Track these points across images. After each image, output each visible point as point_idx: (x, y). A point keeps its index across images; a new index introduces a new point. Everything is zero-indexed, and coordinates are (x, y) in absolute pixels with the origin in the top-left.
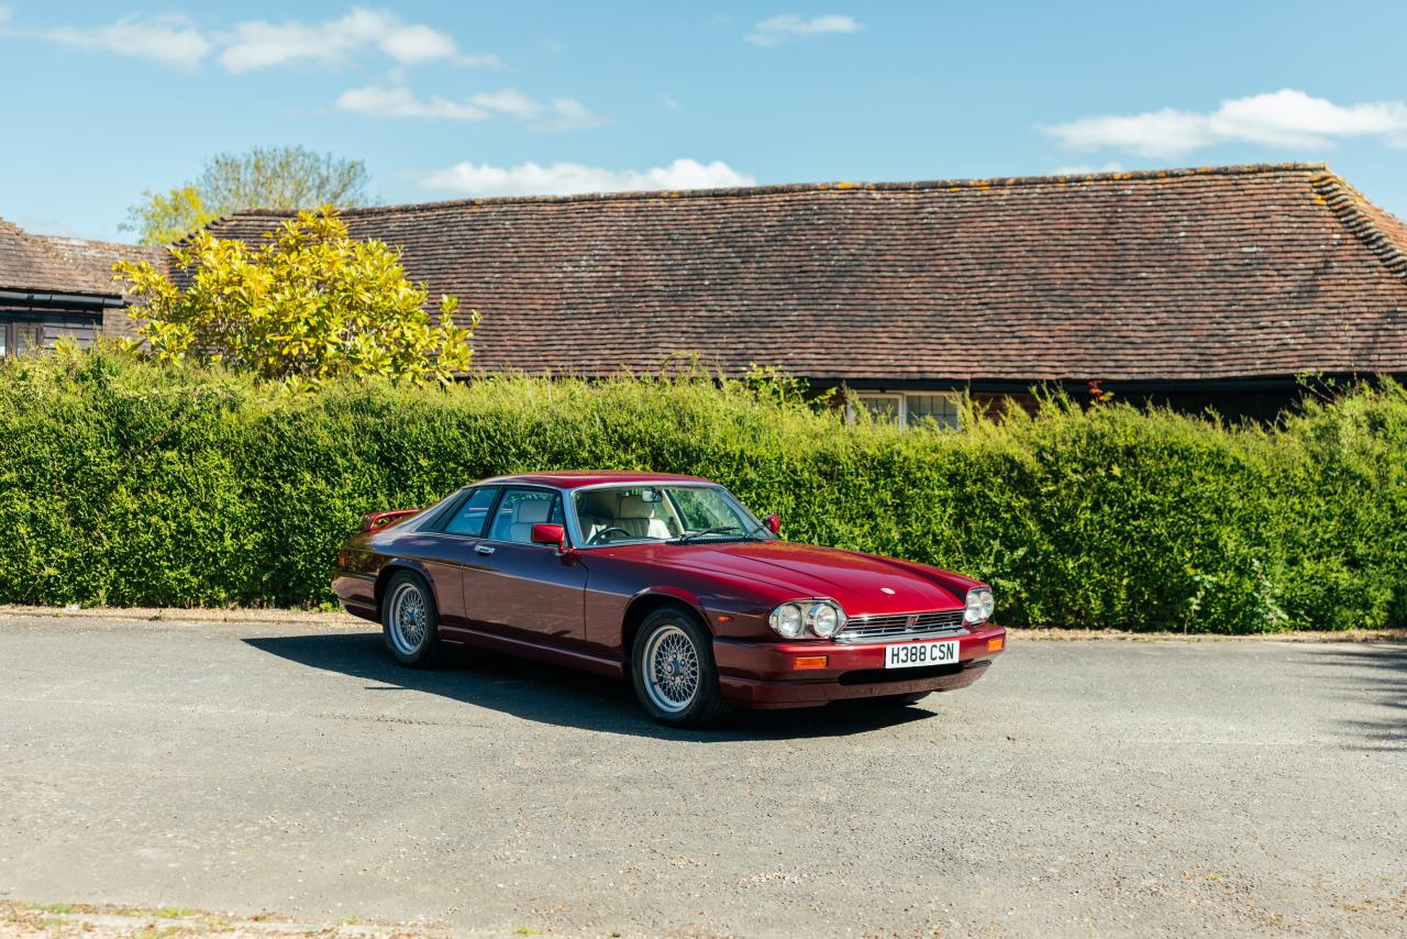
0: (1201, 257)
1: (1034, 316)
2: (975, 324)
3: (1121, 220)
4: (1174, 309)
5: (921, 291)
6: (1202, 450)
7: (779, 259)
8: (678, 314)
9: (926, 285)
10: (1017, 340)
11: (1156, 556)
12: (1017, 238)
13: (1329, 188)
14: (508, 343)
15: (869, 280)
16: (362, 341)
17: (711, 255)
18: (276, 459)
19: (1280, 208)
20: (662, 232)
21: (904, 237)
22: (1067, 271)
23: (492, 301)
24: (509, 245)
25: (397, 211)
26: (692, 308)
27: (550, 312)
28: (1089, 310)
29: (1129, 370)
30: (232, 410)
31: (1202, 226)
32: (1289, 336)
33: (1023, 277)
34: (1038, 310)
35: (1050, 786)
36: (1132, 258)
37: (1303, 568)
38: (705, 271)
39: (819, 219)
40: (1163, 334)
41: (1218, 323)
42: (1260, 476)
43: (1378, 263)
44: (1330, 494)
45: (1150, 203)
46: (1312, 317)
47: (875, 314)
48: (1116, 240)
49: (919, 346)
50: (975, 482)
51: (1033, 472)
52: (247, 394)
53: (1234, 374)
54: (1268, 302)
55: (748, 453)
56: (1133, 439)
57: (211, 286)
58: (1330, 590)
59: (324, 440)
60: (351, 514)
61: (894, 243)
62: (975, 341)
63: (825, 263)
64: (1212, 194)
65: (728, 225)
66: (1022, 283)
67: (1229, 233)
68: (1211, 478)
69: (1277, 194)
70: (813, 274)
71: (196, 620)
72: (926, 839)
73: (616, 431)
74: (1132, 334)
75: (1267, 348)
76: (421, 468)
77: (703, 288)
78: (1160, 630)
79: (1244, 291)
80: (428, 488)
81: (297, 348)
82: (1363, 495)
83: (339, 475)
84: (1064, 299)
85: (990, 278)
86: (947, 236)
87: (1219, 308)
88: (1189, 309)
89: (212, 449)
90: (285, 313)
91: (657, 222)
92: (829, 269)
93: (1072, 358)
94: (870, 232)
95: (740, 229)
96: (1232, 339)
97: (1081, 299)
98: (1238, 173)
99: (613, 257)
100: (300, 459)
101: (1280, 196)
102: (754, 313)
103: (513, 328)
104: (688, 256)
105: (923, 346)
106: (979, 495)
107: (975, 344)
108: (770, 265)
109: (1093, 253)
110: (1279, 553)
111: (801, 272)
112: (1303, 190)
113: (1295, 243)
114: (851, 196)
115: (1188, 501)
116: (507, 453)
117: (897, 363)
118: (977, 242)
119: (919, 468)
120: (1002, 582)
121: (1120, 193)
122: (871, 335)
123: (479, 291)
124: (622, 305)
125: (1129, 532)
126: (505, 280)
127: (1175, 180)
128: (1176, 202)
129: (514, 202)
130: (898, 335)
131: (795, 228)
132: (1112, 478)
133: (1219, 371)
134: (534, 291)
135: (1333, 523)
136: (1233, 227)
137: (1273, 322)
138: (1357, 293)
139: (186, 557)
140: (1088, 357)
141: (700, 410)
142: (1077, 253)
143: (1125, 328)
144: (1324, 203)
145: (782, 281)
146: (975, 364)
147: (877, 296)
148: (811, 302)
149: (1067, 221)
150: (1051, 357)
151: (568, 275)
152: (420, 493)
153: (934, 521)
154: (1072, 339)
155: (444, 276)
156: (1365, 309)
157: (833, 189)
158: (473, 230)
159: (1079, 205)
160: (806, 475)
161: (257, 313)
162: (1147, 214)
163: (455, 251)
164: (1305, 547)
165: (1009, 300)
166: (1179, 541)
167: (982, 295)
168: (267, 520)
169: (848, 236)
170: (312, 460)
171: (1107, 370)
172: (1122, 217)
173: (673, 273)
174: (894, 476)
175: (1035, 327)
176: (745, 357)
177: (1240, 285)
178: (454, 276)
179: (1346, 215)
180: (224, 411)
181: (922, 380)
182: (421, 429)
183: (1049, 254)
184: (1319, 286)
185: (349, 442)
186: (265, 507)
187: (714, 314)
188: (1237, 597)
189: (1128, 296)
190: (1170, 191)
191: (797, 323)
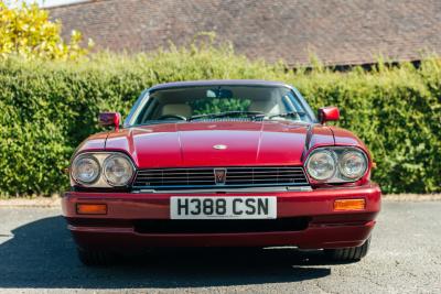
5: (330, 23)
9: (332, 20)
25: (58, 7)
38: (214, 23)
50: (389, 104)
51: (425, 97)
76: (41, 107)
80: (46, 120)
104: (205, 16)
105: (334, 50)
106: (392, 112)
116: (96, 96)
119: (355, 97)
120: (408, 166)
122: (305, 46)
126: (111, 34)
134: (126, 38)
141: (214, 65)
152: (41, 123)
153: (365, 129)
158: (95, 13)
173: (197, 24)
174: (340, 102)
182: (41, 83)
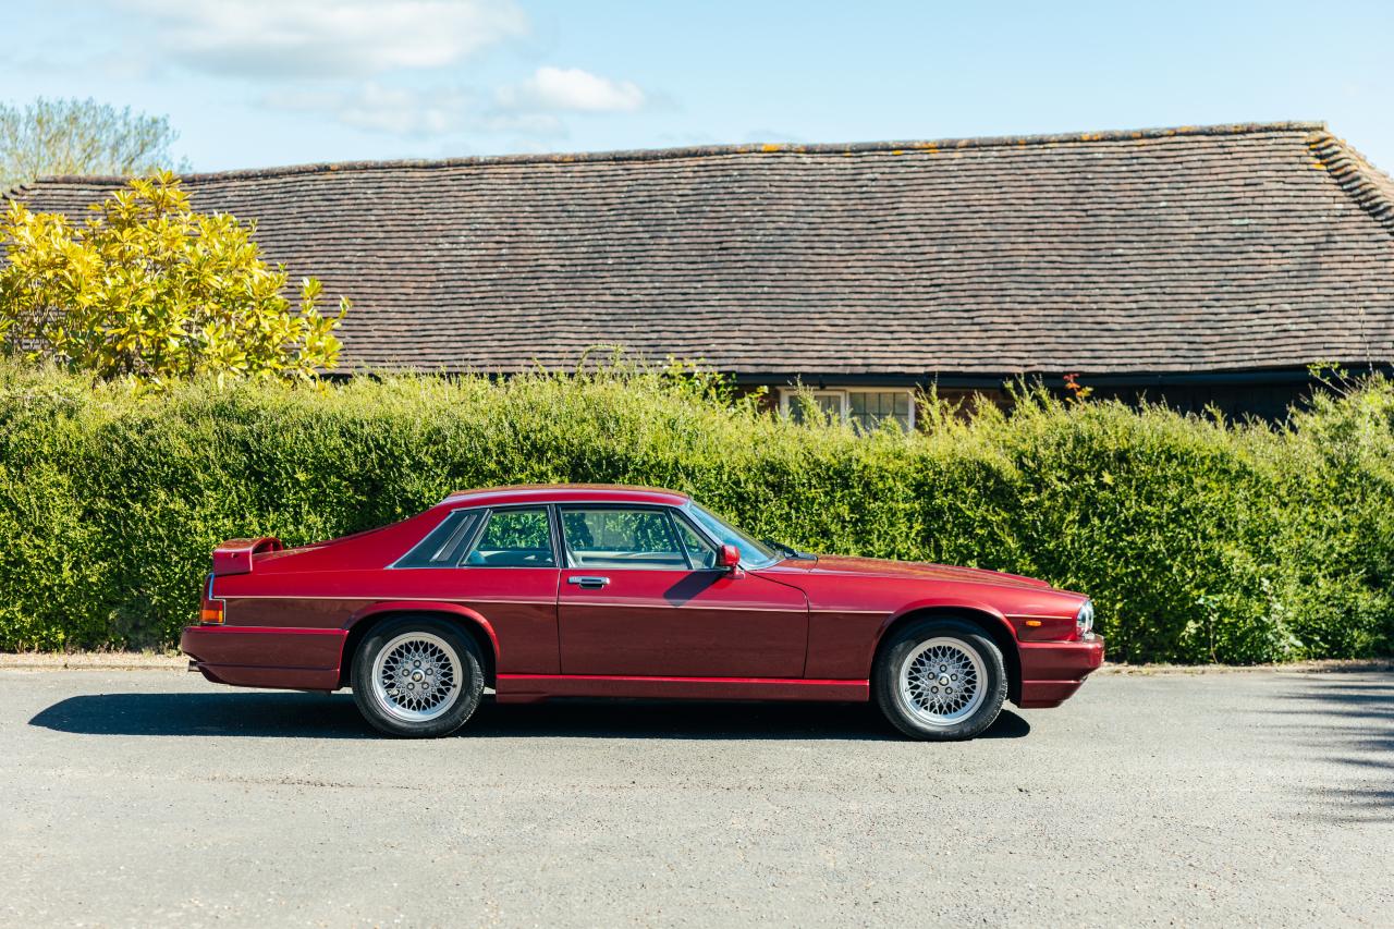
0: (1186, 230)
1: (996, 299)
2: (927, 309)
3: (1091, 188)
4: (1158, 290)
5: (863, 270)
6: (1204, 454)
7: (695, 233)
8: (578, 298)
9: (868, 263)
10: (977, 328)
11: (1152, 576)
12: (973, 209)
13: (1328, 151)
14: (377, 334)
15: (802, 258)
16: (211, 334)
17: (615, 230)
18: (124, 473)
19: (1274, 174)
20: (555, 203)
21: (840, 208)
22: (1032, 246)
23: (354, 284)
24: (373, 218)
25: (235, 177)
26: (594, 292)
27: (425, 297)
28: (1060, 292)
29: (1107, 361)
30: (69, 417)
31: (1185, 194)
32: (1290, 321)
33: (981, 254)
34: (1000, 293)
35: (1084, 844)
36: (1107, 231)
37: (1318, 587)
38: (608, 249)
39: (741, 187)
40: (1146, 319)
41: (1208, 307)
42: (1270, 483)
43: (1388, 237)
44: (1348, 502)
45: (1124, 169)
46: (1316, 299)
47: (810, 297)
48: (1086, 210)
49: (863, 335)
50: (945, 493)
51: (1011, 480)
52: (87, 397)
53: (1228, 365)
54: (1264, 282)
55: (683, 462)
56: (1125, 442)
57: (30, 267)
58: (1349, 612)
59: (181, 451)
60: (214, 538)
61: (829, 214)
62: (928, 329)
63: (749, 238)
64: (1195, 158)
65: (632, 194)
66: (980, 261)
67: (1217, 203)
68: (1214, 485)
69: (1270, 157)
70: (735, 251)
71: (31, 666)
72: (962, 909)
73: (527, 438)
74: (1110, 319)
75: (1265, 336)
76: (297, 482)
77: (606, 267)
78: (1160, 662)
79: (1235, 269)
80: (305, 506)
81: (134, 342)
82: (1384, 503)
83: (201, 493)
84: (1028, 279)
85: (943, 256)
86: (890, 206)
87: (1209, 290)
88: (1174, 290)
89: (46, 463)
90: (118, 301)
91: (549, 191)
92: (754, 245)
93: (1042, 347)
94: (800, 202)
95: (647, 199)
96: (1225, 324)
97: (1049, 279)
98: (1225, 133)
99: (497, 232)
100: (153, 474)
101: (1273, 160)
102: (667, 297)
103: (381, 316)
104: (586, 231)
105: (867, 335)
106: (950, 507)
107: (929, 332)
108: (685, 240)
109: (1060, 226)
110: (1291, 571)
111: (721, 249)
112: (1299, 153)
113: (1293, 214)
114: (777, 160)
115: (1189, 513)
116: (401, 466)
117: (839, 355)
118: (926, 214)
119: (882, 478)
121: (1089, 156)
122: (807, 322)
123: (339, 272)
124: (511, 288)
125: (1122, 549)
126: (369, 259)
127: (1152, 141)
128: (1155, 167)
129: (376, 167)
130: (837, 322)
131: (712, 197)
132: (1102, 486)
133: (1211, 361)
134: (405, 272)
135: (1351, 536)
136: (1221, 196)
137: (1271, 305)
138: (1365, 272)
139: (15, 591)
140: (1061, 347)
142: (1042, 226)
143: (1102, 312)
144: (1324, 168)
145: (699, 259)
146: (930, 355)
147: (812, 277)
148: (734, 284)
149: (1029, 189)
150: (1017, 347)
151: (445, 253)
152: (296, 513)
153: (899, 539)
154: (1041, 326)
155: (295, 255)
156: (1375, 290)
157: (755, 151)
158: (328, 200)
159: (1042, 171)
160: (751, 487)
161: (85, 300)
162: (1122, 181)
163: (308, 225)
164: (1320, 563)
165: (966, 281)
166: (1179, 559)
167: (933, 276)
168: (114, 547)
169: (775, 207)
170: (167, 474)
171: (1082, 361)
172: (1093, 185)
173: (569, 250)
174: (852, 487)
175: (998, 313)
176: (659, 349)
177: (1231, 263)
178: (307, 254)
179: (1348, 182)
180: (60, 418)
181: (867, 374)
182: (297, 438)
183: (1010, 227)
184: (1321, 263)
185: (211, 454)
186: (110, 531)
187: (622, 298)
188: (1245, 622)
189: (1104, 276)
190: (1147, 154)
191: (719, 309)
